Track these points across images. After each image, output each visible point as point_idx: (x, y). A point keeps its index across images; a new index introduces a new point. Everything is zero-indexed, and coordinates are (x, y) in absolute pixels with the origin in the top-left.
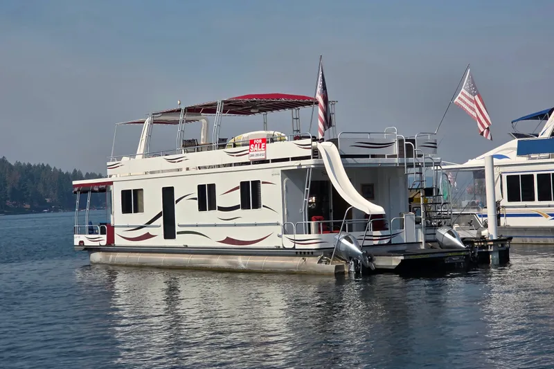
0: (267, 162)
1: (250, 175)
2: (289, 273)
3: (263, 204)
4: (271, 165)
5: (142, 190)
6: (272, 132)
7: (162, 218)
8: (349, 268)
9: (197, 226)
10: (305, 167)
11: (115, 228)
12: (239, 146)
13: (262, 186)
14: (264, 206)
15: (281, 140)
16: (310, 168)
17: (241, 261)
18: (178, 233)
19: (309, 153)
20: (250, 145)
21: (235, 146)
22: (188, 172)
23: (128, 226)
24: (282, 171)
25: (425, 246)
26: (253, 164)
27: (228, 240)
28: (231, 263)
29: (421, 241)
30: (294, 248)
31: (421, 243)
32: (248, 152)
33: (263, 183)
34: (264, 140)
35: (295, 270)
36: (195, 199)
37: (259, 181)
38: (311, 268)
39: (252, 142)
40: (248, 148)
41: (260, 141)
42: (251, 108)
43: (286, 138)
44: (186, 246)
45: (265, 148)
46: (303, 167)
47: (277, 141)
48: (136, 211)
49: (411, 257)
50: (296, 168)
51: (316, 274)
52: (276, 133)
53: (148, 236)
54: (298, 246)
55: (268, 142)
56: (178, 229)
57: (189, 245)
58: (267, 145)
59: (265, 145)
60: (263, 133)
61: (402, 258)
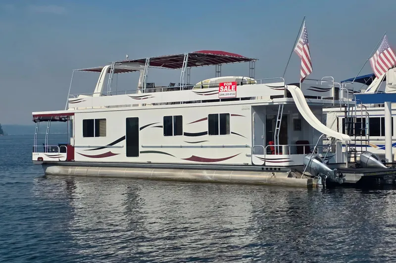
0: (238, 99)
1: (219, 109)
2: (257, 184)
3: (231, 131)
4: (240, 102)
5: (105, 120)
6: (241, 78)
7: (125, 141)
8: (317, 182)
9: (162, 147)
10: (277, 104)
11: (75, 148)
12: (207, 87)
13: (232, 119)
14: (232, 133)
15: (250, 84)
16: (282, 105)
17: (207, 175)
18: (141, 152)
19: (283, 93)
20: (219, 87)
21: (203, 87)
22: (144, 107)
23: (89, 147)
24: (252, 106)
25: (348, 166)
26: (222, 101)
27: (194, 158)
28: (196, 176)
29: (345, 162)
30: (264, 165)
31: (345, 163)
32: (218, 92)
33: (232, 115)
34: (233, 83)
35: (265, 183)
36: (161, 127)
37: (228, 114)
38: (282, 181)
39: (222, 84)
40: (218, 89)
41: (231, 84)
42: (197, 62)
43: (256, 82)
44: (150, 163)
45: (236, 89)
46: (274, 104)
47: (246, 84)
48: (97, 135)
49: (368, 175)
50: (268, 104)
51: (287, 186)
52: (245, 78)
53: (109, 154)
54: (267, 164)
55: (238, 85)
56: (141, 149)
57: (153, 161)
58: (237, 86)
59: (236, 87)
60: (233, 78)
61: (362, 175)
